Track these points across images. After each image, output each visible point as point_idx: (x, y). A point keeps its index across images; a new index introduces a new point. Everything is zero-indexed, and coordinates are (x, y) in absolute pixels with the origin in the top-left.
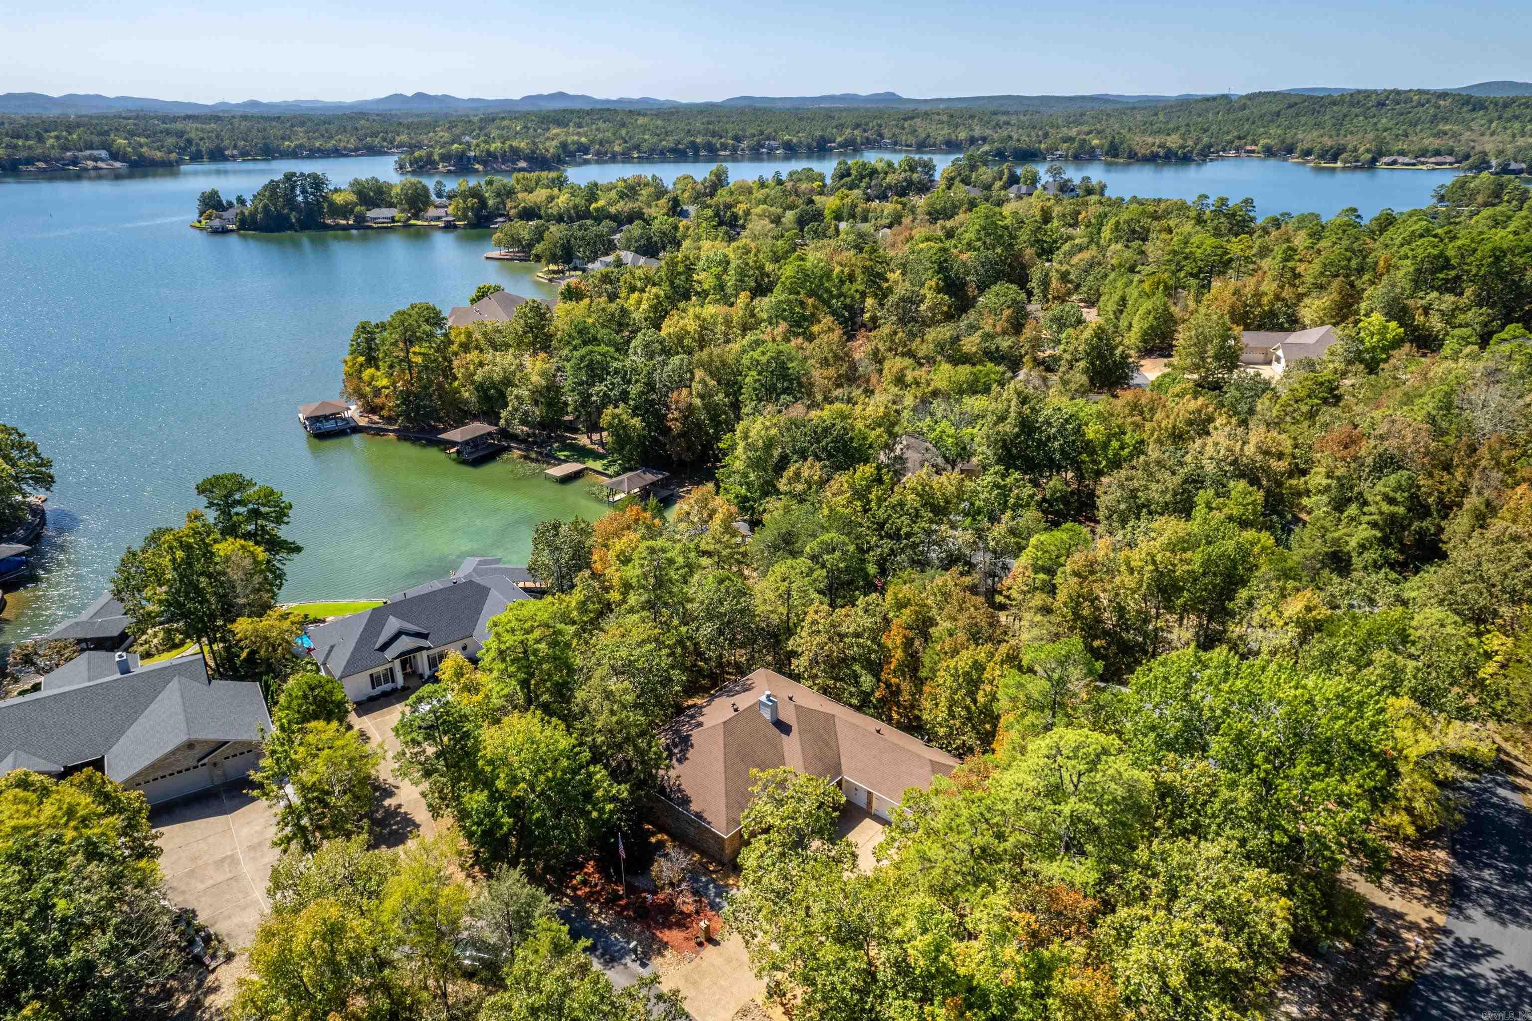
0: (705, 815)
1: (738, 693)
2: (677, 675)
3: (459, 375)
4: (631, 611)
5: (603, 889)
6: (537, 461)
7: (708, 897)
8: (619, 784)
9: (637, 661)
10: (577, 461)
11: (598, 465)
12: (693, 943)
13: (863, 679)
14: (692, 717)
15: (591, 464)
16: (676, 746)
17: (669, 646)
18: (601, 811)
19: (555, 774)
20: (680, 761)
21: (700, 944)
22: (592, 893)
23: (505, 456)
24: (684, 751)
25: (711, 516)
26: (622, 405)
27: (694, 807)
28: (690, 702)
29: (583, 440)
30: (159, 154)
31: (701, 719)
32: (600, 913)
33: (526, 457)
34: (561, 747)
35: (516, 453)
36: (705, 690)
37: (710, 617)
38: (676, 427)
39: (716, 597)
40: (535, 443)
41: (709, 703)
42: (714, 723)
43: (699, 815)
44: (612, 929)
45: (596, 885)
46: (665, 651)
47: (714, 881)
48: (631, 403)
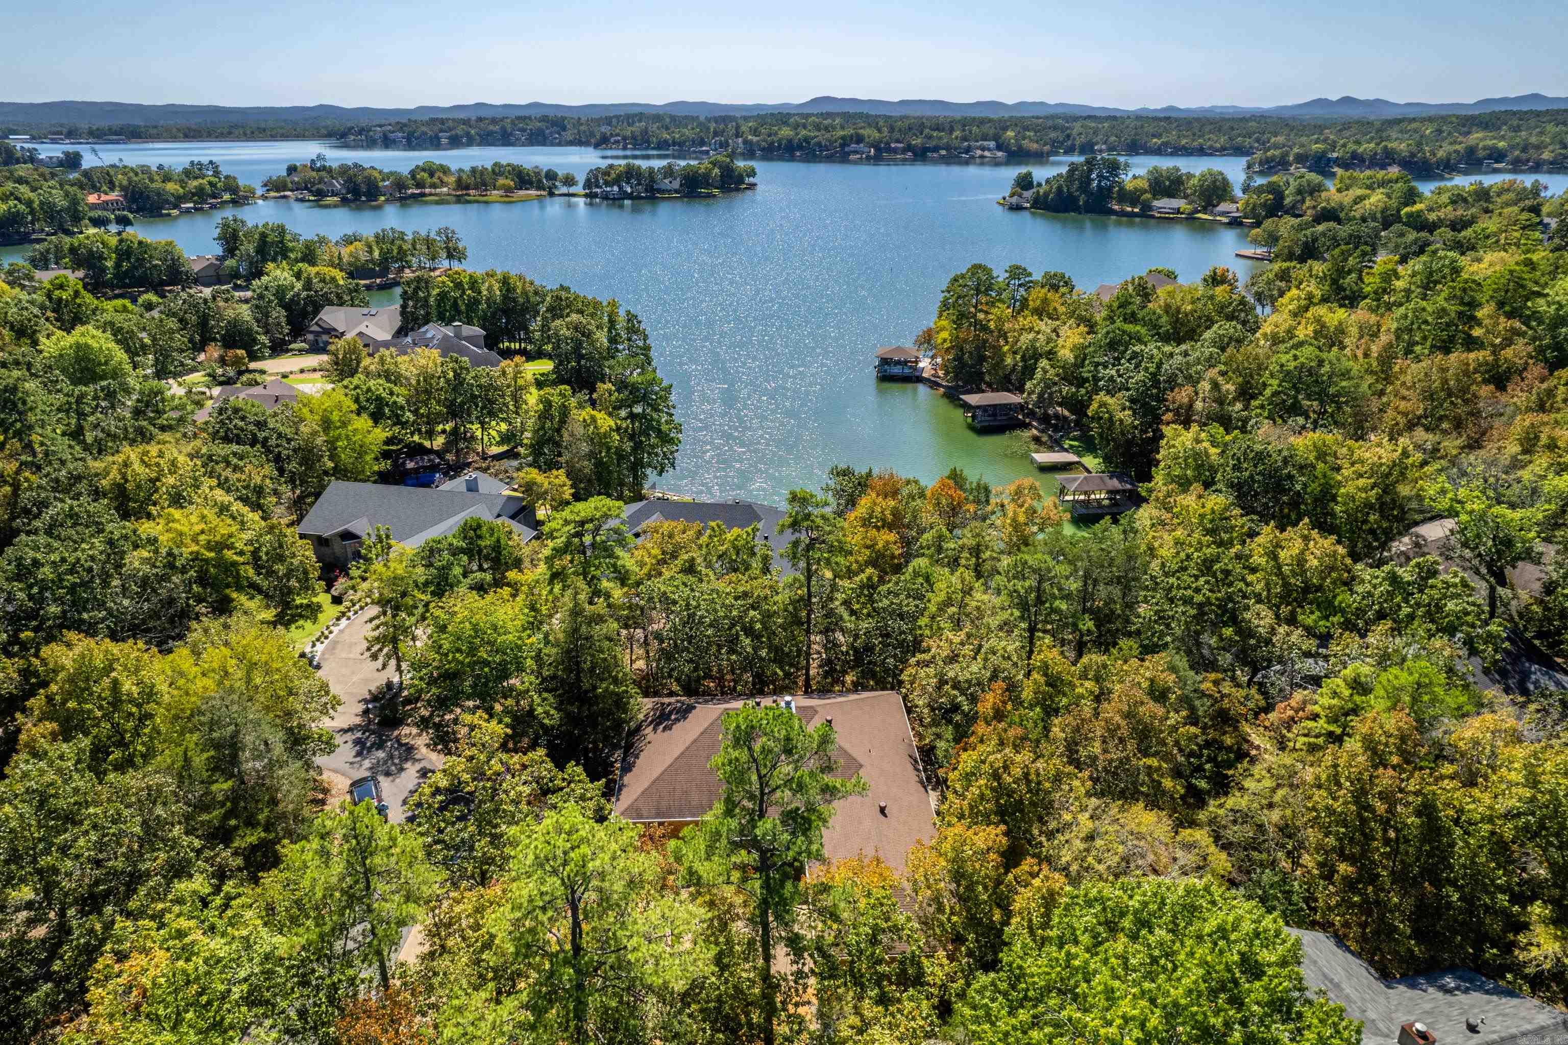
23: (1016, 432)
30: (1035, 146)
35: (1029, 432)
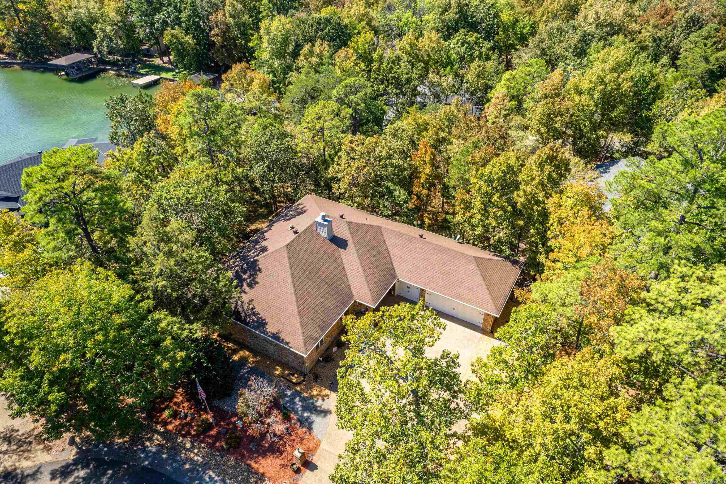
0: (282, 336)
1: (293, 217)
2: (236, 206)
3: (56, 18)
4: (192, 158)
5: (193, 419)
6: (127, 76)
7: (296, 412)
8: (191, 322)
9: (195, 198)
10: (155, 74)
11: (169, 76)
12: (289, 471)
13: (396, 193)
14: (257, 242)
15: (164, 75)
16: (245, 272)
17: (226, 183)
18: (173, 360)
19: (106, 335)
20: (250, 286)
21: (298, 471)
22: (183, 426)
23: (103, 75)
24: (253, 276)
25: (249, 85)
26: (177, 27)
27: (271, 329)
28: (252, 227)
29: (158, 61)
31: (264, 243)
32: (193, 447)
33: (118, 75)
34: (114, 300)
35: (112, 73)
36: (264, 216)
37: (260, 158)
38: (218, 40)
39: (263, 140)
40: (123, 65)
41: (270, 227)
42: (278, 246)
43: (276, 336)
44: (206, 466)
45: (186, 416)
46: (223, 187)
47: (298, 394)
48: (183, 25)
